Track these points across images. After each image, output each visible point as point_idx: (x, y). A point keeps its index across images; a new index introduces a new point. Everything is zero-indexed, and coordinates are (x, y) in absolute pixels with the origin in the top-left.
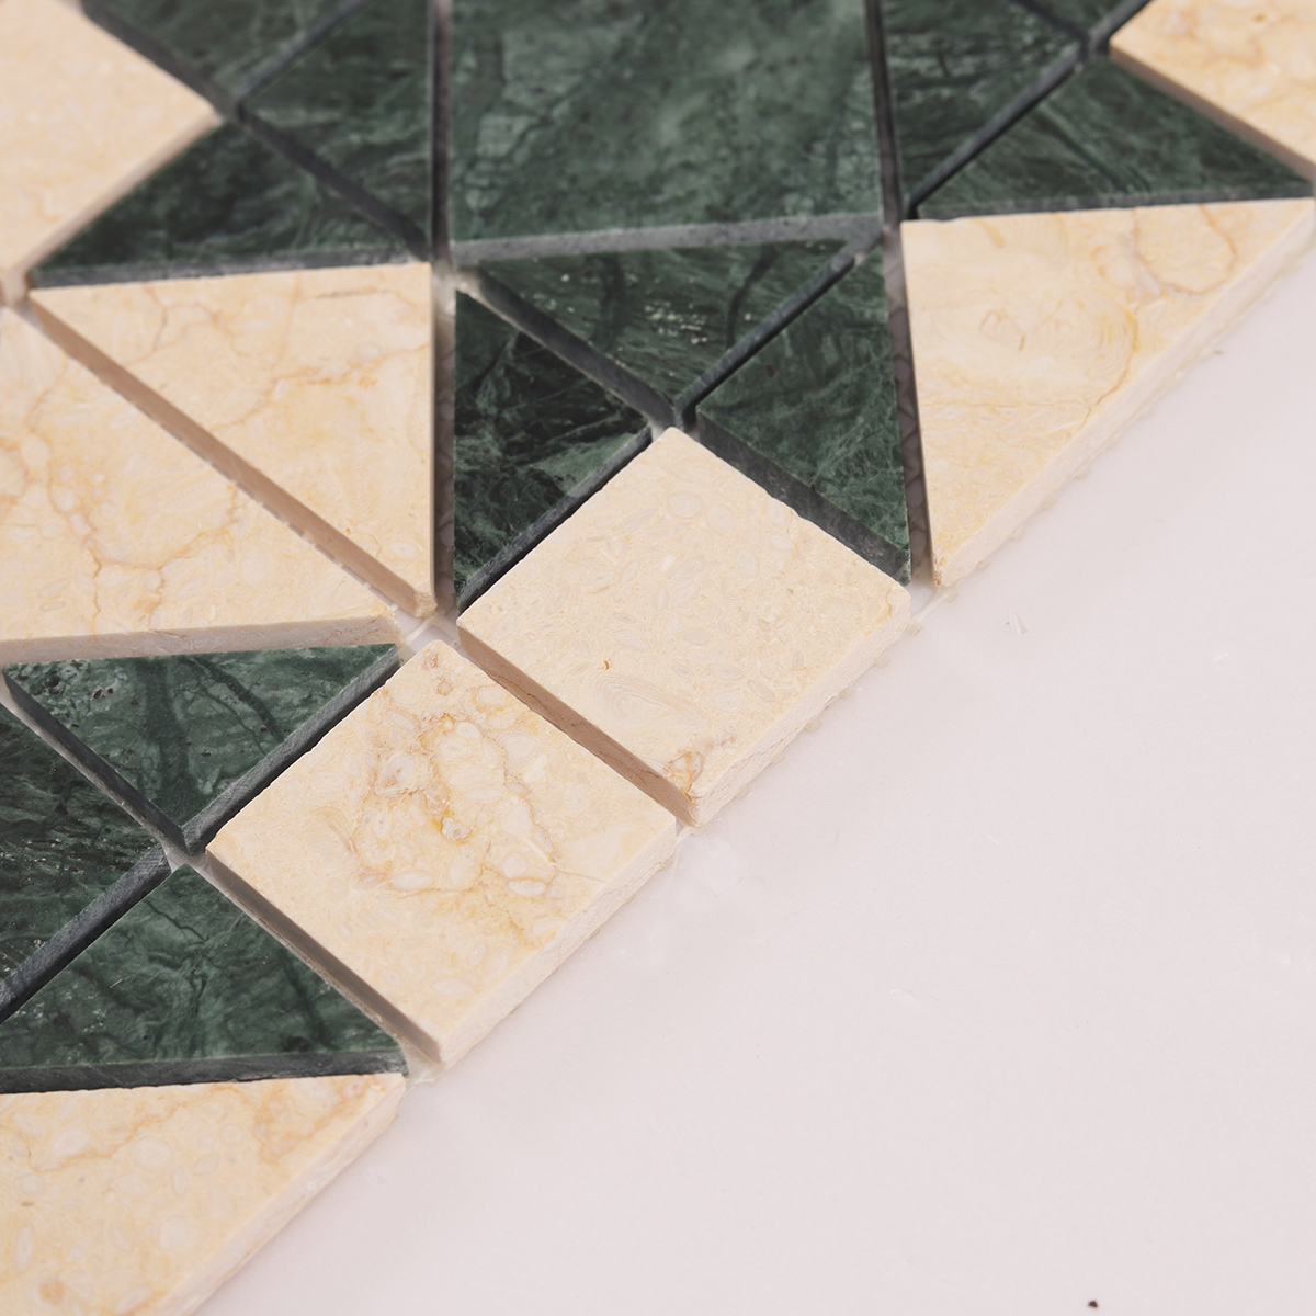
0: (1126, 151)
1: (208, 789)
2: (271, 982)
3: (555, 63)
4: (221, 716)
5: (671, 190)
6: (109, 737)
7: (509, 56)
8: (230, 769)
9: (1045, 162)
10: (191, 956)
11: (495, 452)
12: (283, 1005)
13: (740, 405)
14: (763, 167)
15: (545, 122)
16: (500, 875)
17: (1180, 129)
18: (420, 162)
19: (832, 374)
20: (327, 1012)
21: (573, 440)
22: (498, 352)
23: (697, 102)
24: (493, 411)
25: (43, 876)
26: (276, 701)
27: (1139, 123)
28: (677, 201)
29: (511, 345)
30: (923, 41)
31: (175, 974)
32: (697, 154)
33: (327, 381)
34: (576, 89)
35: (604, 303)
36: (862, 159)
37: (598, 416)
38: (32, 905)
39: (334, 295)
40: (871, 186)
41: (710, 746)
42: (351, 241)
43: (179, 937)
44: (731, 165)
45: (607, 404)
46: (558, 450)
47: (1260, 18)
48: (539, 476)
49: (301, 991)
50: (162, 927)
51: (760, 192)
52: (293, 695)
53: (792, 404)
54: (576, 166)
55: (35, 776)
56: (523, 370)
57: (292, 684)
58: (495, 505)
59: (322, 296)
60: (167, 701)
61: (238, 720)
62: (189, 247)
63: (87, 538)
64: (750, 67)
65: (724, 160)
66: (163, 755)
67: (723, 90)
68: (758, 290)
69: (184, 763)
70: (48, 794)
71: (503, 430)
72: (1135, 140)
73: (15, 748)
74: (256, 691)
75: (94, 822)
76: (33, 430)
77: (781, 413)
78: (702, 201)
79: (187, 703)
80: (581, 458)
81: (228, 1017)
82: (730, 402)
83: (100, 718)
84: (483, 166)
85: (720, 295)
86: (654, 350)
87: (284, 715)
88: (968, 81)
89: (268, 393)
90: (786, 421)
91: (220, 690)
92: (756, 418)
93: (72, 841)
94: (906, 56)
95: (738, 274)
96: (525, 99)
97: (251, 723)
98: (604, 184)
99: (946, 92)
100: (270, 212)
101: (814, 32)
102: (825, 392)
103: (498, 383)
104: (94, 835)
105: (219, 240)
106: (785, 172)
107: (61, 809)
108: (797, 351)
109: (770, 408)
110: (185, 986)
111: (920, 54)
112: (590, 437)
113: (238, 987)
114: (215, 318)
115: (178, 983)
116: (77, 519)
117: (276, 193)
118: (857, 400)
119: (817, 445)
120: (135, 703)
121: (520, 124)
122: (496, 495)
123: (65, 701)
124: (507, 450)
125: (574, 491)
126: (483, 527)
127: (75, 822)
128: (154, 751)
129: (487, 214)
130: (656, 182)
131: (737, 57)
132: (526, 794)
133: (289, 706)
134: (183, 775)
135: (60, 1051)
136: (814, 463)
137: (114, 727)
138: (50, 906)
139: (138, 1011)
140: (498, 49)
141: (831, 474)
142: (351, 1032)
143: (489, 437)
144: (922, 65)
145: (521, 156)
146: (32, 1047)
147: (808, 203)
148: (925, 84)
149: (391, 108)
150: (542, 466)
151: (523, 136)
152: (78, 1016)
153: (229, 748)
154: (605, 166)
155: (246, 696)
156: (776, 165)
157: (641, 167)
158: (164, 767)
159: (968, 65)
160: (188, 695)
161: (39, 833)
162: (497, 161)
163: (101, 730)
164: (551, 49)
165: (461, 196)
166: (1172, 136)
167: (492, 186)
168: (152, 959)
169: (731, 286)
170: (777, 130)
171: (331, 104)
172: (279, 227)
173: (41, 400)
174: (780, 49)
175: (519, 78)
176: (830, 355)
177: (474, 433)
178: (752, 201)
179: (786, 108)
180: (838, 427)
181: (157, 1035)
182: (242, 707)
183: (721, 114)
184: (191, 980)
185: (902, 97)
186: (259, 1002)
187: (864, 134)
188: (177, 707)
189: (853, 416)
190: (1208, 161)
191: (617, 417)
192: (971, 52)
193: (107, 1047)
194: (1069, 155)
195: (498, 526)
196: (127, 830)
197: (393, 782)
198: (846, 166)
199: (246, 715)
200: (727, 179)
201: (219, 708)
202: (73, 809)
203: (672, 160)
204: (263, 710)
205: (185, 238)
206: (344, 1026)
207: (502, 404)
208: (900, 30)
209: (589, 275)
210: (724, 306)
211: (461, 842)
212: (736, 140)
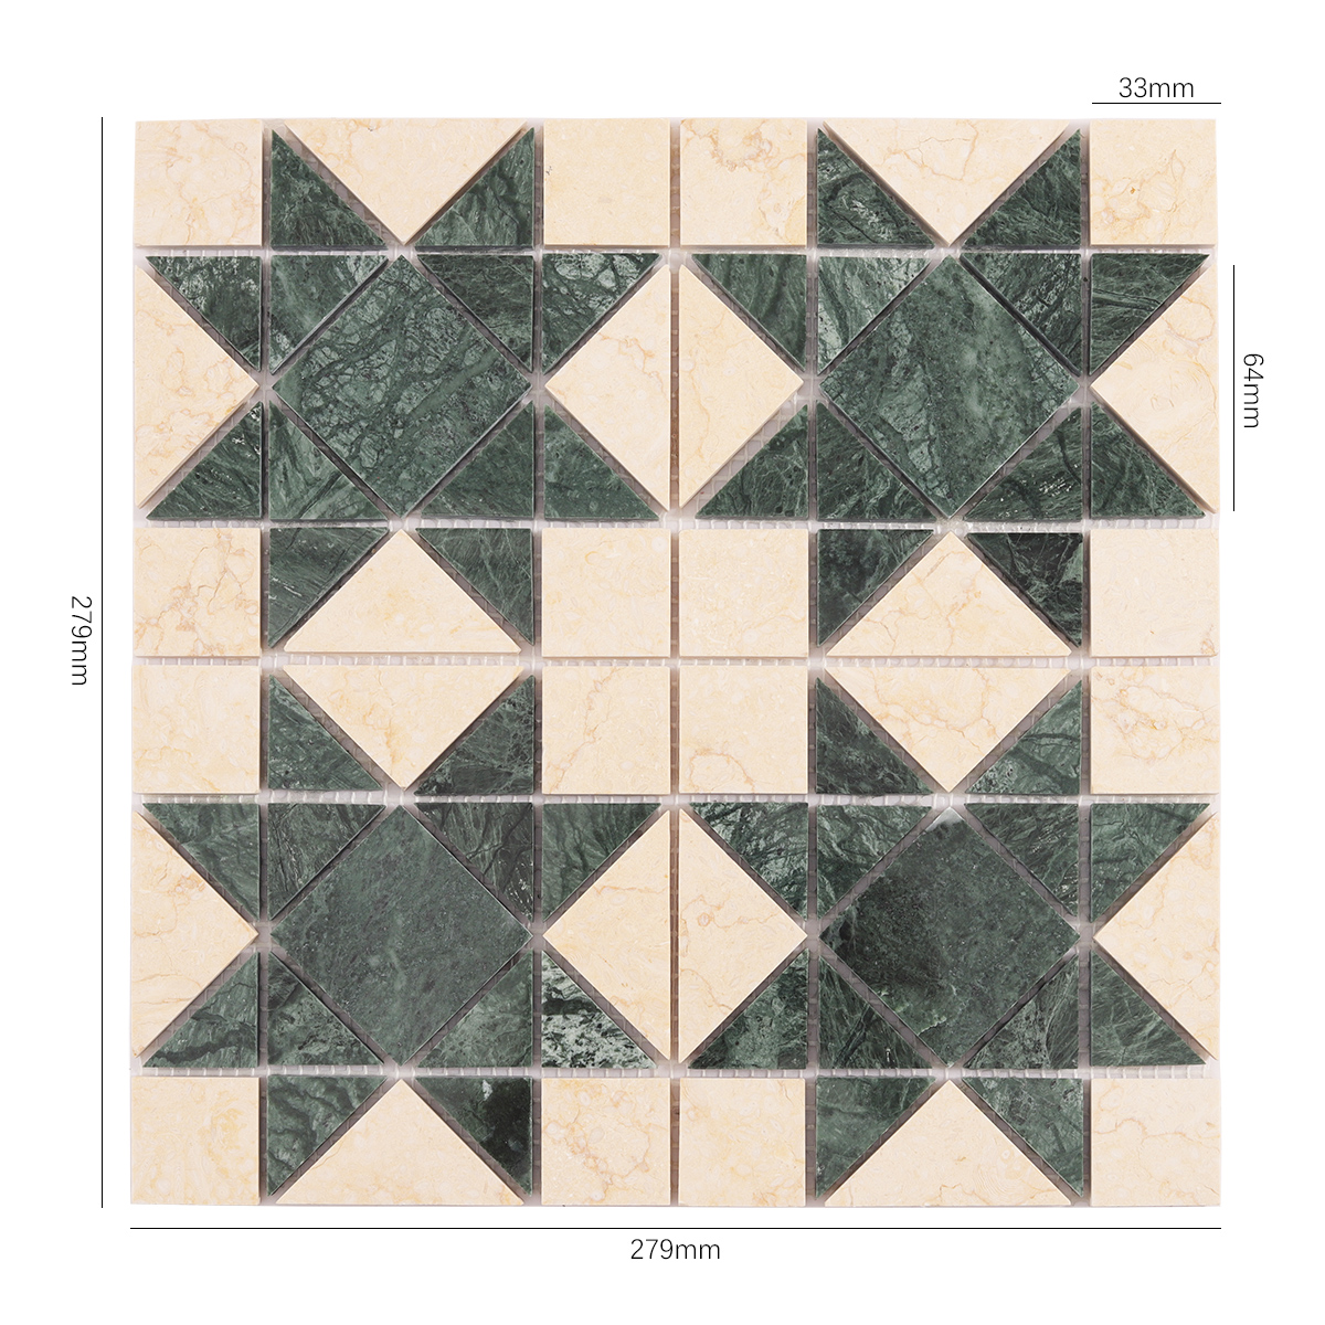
0: (1137, 292)
1: (1075, 775)
2: (1155, 817)
3: (910, 411)
4: (1053, 749)
5: (1002, 434)
6: (1028, 785)
7: (890, 422)
8: (1075, 763)
9: (1115, 319)
10: (1124, 830)
11: (1045, 586)
12: (1165, 821)
13: (1105, 503)
14: (1024, 399)
15: (932, 441)
16: (1187, 728)
17: (1148, 267)
18: (906, 492)
19: (1123, 467)
20: (1179, 812)
21: (1065, 561)
22: (1008, 547)
23: (975, 388)
24: (1029, 571)
25: (1055, 844)
26: (1064, 729)
27: (1132, 275)
28: (1008, 437)
29: (1010, 541)
30: (1027, 297)
31: (1125, 839)
32: (997, 412)
33: (964, 605)
34: (928, 416)
35: (1024, 500)
36: (1054, 369)
37: (1065, 544)
38: (1061, 857)
39: (932, 571)
40: (1067, 377)
41: (1208, 634)
42: (915, 544)
43: (1115, 827)
44: (1012, 407)
45: (1063, 538)
46: (1064, 568)
47: (1133, 190)
48: (1067, 583)
49: (1166, 812)
50: (1107, 829)
51: (1033, 410)
52: (1068, 723)
53: (1121, 489)
54: (961, 451)
55: (1018, 816)
56: (1023, 547)
57: (1064, 720)
58: (1064, 606)
59: (929, 574)
60: (1032, 758)
61: (1060, 746)
62: (862, 593)
63: (947, 727)
64: (979, 358)
65: (1008, 406)
66: (1050, 777)
67: (978, 375)
68: (1069, 452)
69: (1059, 774)
70: (1029, 818)
71: (1040, 576)
72: (1136, 284)
73: (1002, 814)
74: (1056, 732)
75: (1052, 815)
76: (887, 704)
77: (1121, 495)
78: (1017, 430)
79: (1039, 754)
80: (1074, 565)
81: (1153, 838)
82: (1101, 505)
83: (1018, 781)
84: (929, 477)
85: (1058, 465)
86: (1058, 505)
87: (1073, 731)
88: (1059, 303)
89: (949, 626)
90: (1124, 497)
91: (1045, 741)
92: (1114, 504)
93: (1052, 826)
94: (1028, 309)
95: (1057, 451)
96: (915, 436)
97: (1065, 743)
98: (976, 450)
99: (1056, 314)
100: (876, 556)
101: (986, 323)
102: (1127, 476)
103: (1020, 559)
104: (1057, 819)
105: (870, 581)
106: (1033, 395)
107: (1038, 820)
108: (1104, 467)
109: (1116, 497)
110: (1132, 840)
111: (1032, 304)
112: (1069, 555)
113: (1148, 827)
114: (901, 611)
115: (1129, 841)
116: (936, 722)
117: (869, 546)
118: (1140, 471)
119: (1142, 498)
120: (1023, 767)
121: (924, 447)
122: (1061, 602)
123: (1001, 785)
124: (1048, 583)
125: (1081, 580)
126: (1068, 616)
127: (1046, 820)
128: (1045, 777)
129: (950, 495)
130: (993, 434)
131: (970, 358)
132: (1169, 696)
133: (1071, 728)
134: (1062, 777)
135: (1117, 890)
136: (1147, 506)
137: (1025, 780)
138: (1067, 851)
139: (1126, 859)
140: (884, 421)
141: (1157, 506)
142: (1193, 812)
143: (1038, 583)
144: (1037, 308)
145: (938, 461)
146: (1108, 896)
147: (1053, 402)
148: (1046, 316)
149: (872, 478)
150: (1065, 579)
151: (930, 453)
152: (1112, 876)
153: (1067, 757)
154: (971, 442)
155: (1054, 736)
156: (1027, 394)
157: (982, 433)
158: (1054, 780)
159: (1052, 297)
160: (1037, 751)
161: (1039, 832)
162: (932, 470)
163: (1022, 785)
164: (902, 407)
165: (933, 495)
166: (1147, 272)
167: (941, 483)
168: (1114, 841)
169: (1059, 458)
170: (1013, 379)
171: (850, 493)
172: (885, 559)
173: (877, 691)
174: (982, 341)
175: (904, 429)
176: (1116, 460)
177: (1031, 585)
178: (1034, 416)
179: (1008, 366)
180: (1143, 486)
181: (1139, 861)
182: (1057, 741)
183: (988, 387)
184: (1131, 836)
185: (1043, 330)
186: (1158, 826)
187: (1044, 355)
188: (1037, 757)
189: (1144, 478)
190: (1168, 274)
191: (1071, 541)
192: (1048, 290)
193: (1129, 877)
194: (1121, 309)
195: (1072, 612)
196: (1065, 809)
197: (1127, 726)
198: (1051, 375)
199: (1061, 742)
200: (1017, 414)
201: (1051, 747)
202: (1042, 817)
203: (990, 421)
204: (1064, 736)
205: (858, 590)
206: (1189, 812)
207: (1030, 566)
208: (1015, 299)
209: (1008, 492)
210: (1064, 468)
211: (1165, 727)
212: (1004, 394)
